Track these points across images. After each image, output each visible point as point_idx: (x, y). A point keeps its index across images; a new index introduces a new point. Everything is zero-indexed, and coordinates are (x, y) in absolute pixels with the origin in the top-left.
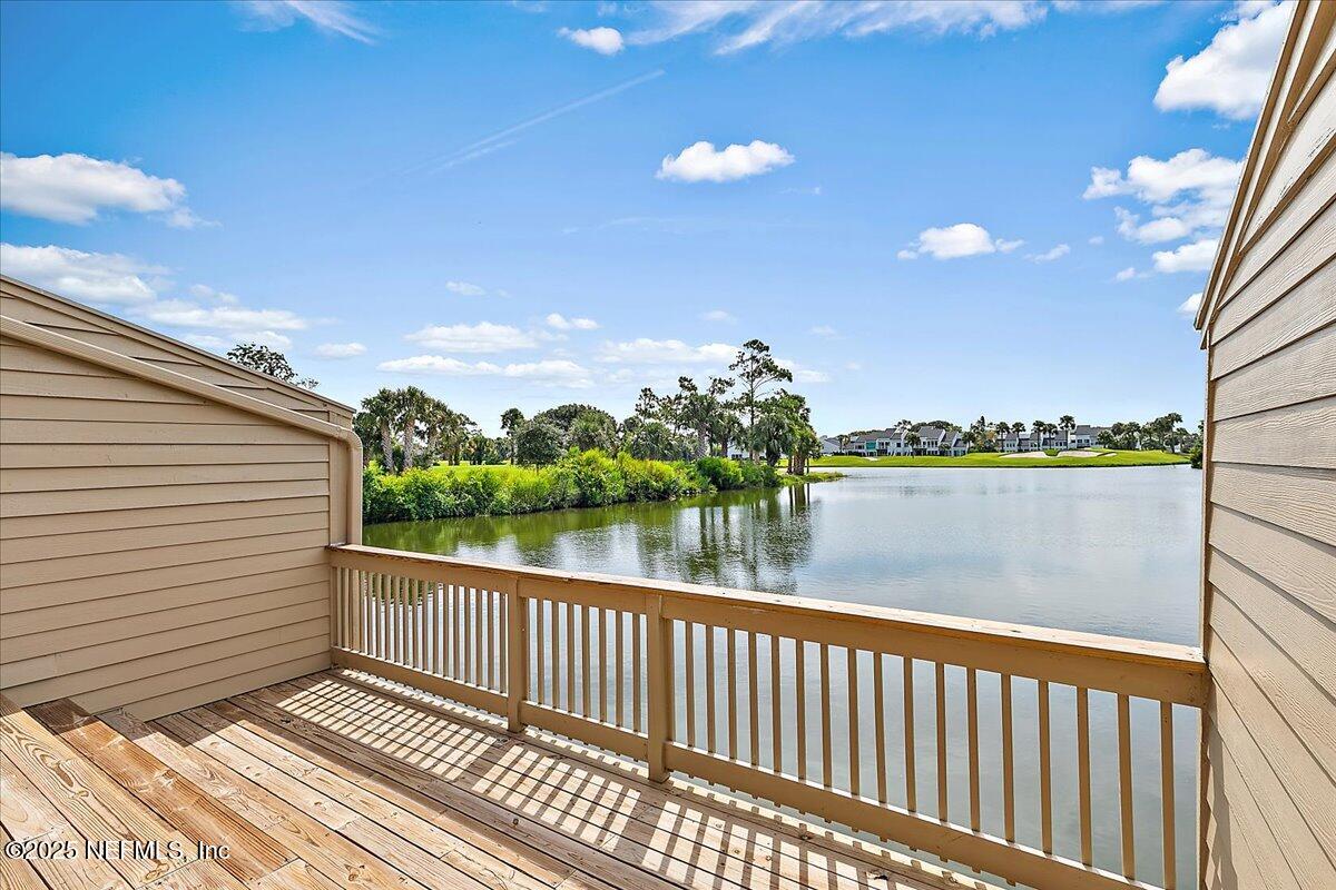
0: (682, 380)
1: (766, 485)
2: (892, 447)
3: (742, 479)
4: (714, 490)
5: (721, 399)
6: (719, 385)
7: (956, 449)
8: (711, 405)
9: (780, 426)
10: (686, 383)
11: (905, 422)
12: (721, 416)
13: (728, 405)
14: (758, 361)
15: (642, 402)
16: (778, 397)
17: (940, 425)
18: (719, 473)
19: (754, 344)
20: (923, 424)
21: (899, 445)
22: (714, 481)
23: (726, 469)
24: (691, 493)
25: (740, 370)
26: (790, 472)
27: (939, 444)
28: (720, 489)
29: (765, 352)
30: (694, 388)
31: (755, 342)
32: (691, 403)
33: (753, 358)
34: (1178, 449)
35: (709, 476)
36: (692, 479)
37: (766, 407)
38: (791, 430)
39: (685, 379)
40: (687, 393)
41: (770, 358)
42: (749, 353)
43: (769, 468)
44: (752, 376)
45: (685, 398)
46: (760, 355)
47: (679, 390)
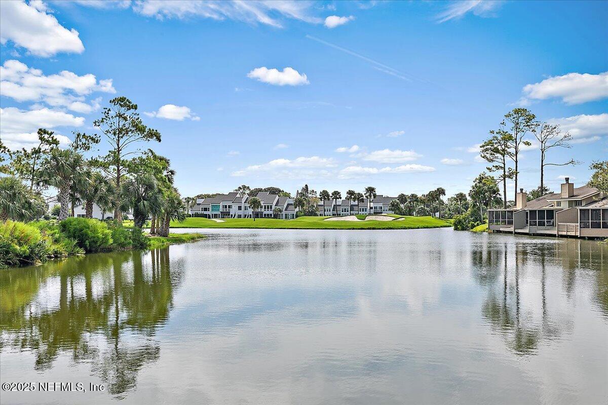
0: (41, 131)
1: (135, 247)
2: (234, 210)
3: (111, 241)
4: (81, 253)
5: (87, 156)
6: (84, 140)
7: (287, 212)
8: (77, 161)
9: (150, 187)
10: (46, 136)
11: (244, 187)
12: (88, 174)
13: (94, 163)
14: (125, 119)
16: (144, 157)
17: (274, 191)
18: (86, 234)
19: (122, 101)
20: (260, 190)
21: (240, 208)
22: (81, 244)
23: (95, 231)
24: (56, 257)
25: (105, 127)
26: (153, 233)
27: (273, 207)
28: (88, 252)
29: (132, 111)
30: (56, 142)
31: (122, 99)
32: (54, 158)
33: (120, 116)
34: (437, 214)
35: (75, 237)
36: (56, 241)
37: (132, 167)
38: (160, 191)
39: (45, 132)
40: (46, 147)
41: (137, 117)
42: (115, 110)
43: (137, 228)
44: (120, 132)
45: (44, 152)
46: (128, 114)
47: (37, 143)
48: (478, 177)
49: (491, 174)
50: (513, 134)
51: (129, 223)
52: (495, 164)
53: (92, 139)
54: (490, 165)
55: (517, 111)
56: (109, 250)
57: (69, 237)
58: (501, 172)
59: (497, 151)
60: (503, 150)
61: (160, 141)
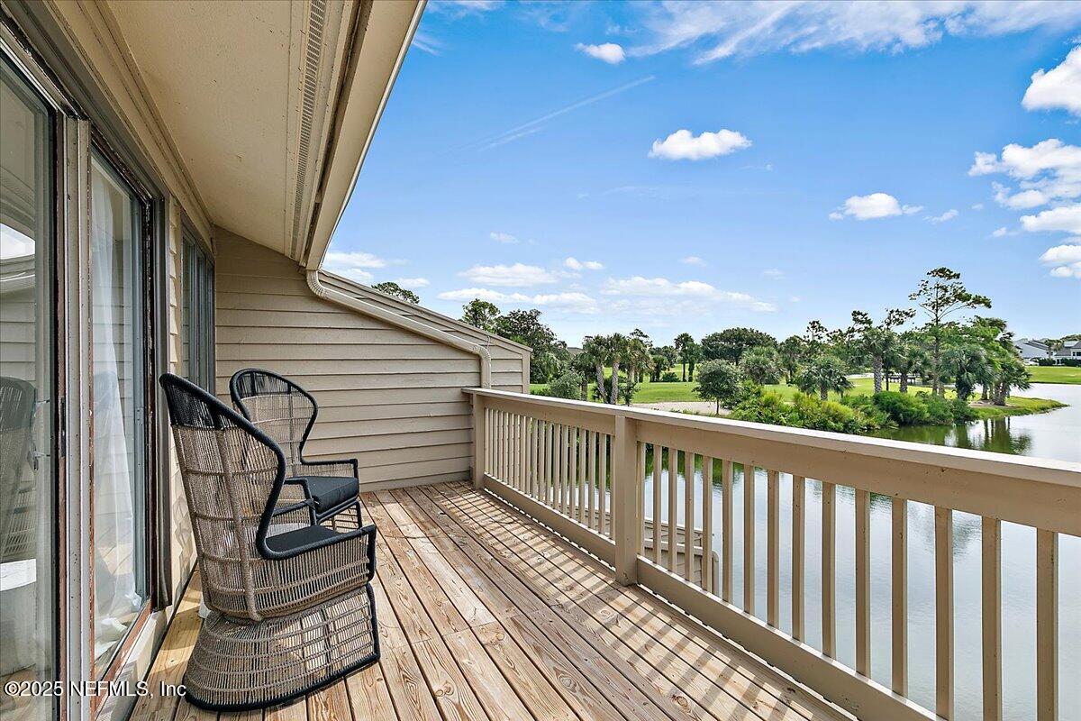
0: (855, 313)
1: (956, 418)
3: (927, 415)
4: (894, 425)
5: (898, 330)
6: (897, 316)
8: (888, 338)
9: (975, 358)
10: (860, 317)
12: (901, 350)
13: (908, 337)
14: (945, 289)
15: (810, 334)
16: (971, 325)
18: (900, 408)
19: (942, 272)
22: (895, 417)
23: (908, 405)
24: (869, 429)
25: (923, 299)
28: (902, 424)
29: (954, 280)
30: (869, 321)
31: (942, 270)
32: (865, 336)
33: (939, 286)
35: (888, 412)
36: (869, 414)
38: (990, 362)
39: (859, 313)
40: (861, 327)
41: (960, 286)
42: (933, 281)
43: (961, 400)
44: (936, 306)
46: (948, 283)
47: (852, 324)
51: (951, 394)
53: (907, 314)
56: (927, 423)
57: (882, 410)
61: (988, 307)
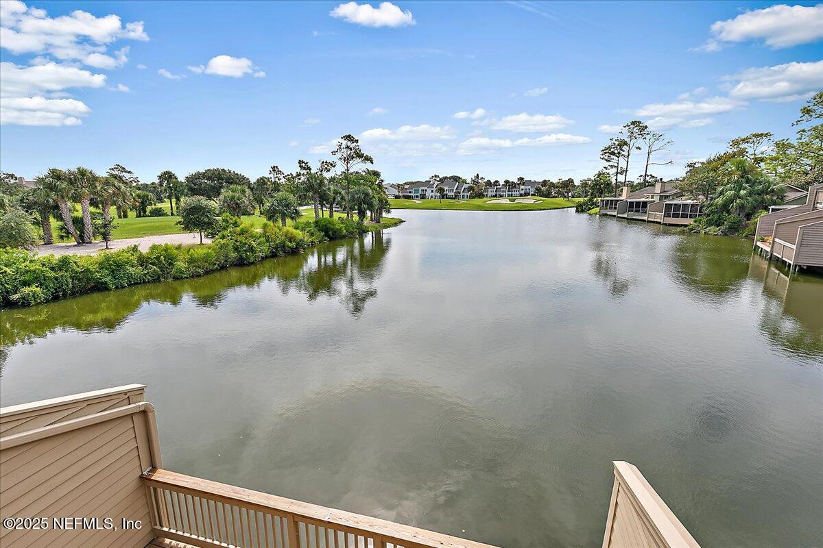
0: (300, 162)
1: (359, 233)
3: (344, 231)
4: (327, 241)
5: (327, 175)
6: (326, 166)
8: (322, 180)
9: (367, 195)
10: (303, 165)
12: (329, 190)
13: (332, 180)
14: (351, 149)
15: (272, 176)
16: (363, 174)
18: (330, 228)
22: (327, 235)
23: (335, 226)
25: (339, 155)
26: (372, 220)
28: (331, 239)
29: (355, 143)
30: (309, 168)
31: (349, 136)
33: (348, 147)
35: (323, 231)
39: (303, 162)
40: (305, 172)
41: (358, 148)
42: (345, 142)
43: (360, 220)
44: (347, 160)
45: (303, 175)
46: (352, 145)
47: (298, 170)
48: (597, 173)
49: (608, 171)
50: (628, 140)
51: (356, 218)
52: (611, 163)
53: (331, 165)
54: (607, 164)
55: (633, 123)
56: (344, 237)
57: (320, 231)
58: (615, 170)
59: (613, 153)
60: (619, 153)
61: (372, 163)
